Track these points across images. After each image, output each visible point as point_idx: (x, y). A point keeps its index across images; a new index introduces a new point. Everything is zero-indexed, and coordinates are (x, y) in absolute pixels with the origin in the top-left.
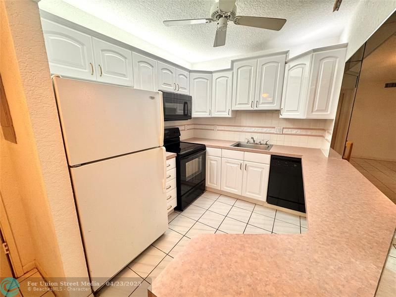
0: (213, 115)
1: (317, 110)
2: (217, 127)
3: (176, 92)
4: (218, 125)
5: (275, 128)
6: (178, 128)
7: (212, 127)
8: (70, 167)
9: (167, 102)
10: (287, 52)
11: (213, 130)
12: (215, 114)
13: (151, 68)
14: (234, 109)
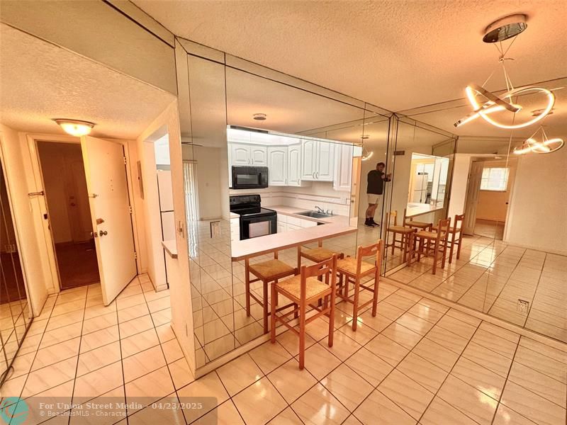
0: (289, 185)
3: (251, 165)
5: (340, 198)
6: (259, 195)
9: (239, 174)
14: (303, 179)
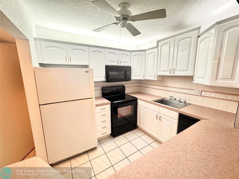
0: (146, 79)
1: (221, 78)
2: (152, 86)
3: (119, 65)
4: (152, 85)
5: (194, 90)
6: (124, 86)
7: (149, 86)
8: (40, 105)
9: (110, 71)
10: (199, 28)
11: (149, 88)
12: (147, 78)
13: (100, 54)
14: (158, 74)
